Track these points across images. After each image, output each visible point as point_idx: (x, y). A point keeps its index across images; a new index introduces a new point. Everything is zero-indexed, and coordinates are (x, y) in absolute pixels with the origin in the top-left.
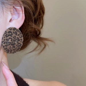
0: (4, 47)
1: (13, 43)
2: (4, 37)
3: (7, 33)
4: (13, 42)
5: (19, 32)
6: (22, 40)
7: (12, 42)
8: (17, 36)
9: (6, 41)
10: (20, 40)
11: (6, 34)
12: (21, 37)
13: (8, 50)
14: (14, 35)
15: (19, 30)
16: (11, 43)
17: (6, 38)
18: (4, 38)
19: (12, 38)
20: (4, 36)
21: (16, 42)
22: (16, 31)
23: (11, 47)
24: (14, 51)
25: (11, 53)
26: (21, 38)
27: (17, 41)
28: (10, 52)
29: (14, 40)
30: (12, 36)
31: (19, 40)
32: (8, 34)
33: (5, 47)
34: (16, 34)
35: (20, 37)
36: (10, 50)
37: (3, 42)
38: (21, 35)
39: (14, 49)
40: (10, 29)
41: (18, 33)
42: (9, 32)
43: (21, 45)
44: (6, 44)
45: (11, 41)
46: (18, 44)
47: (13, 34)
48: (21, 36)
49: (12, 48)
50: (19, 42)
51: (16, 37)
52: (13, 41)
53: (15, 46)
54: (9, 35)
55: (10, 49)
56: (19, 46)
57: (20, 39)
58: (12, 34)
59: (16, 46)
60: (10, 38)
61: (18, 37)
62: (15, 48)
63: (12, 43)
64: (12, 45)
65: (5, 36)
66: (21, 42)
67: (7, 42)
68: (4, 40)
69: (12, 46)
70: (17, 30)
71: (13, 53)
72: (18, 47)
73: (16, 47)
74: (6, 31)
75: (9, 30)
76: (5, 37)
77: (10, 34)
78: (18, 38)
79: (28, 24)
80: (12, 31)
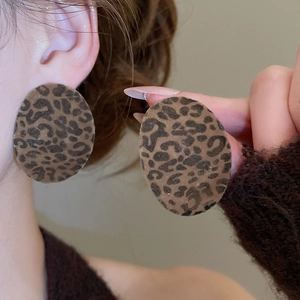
0: (22, 159)
1: (58, 144)
2: (22, 122)
3: (32, 107)
4: (55, 141)
5: (77, 100)
6: (89, 129)
7: (50, 139)
8: (70, 118)
9: (28, 137)
10: (85, 133)
11: (26, 113)
12: (85, 118)
13: (41, 169)
14: (58, 113)
15: (76, 94)
16: (49, 142)
17: (28, 126)
18: (20, 128)
19: (52, 123)
20: (20, 119)
21: (67, 141)
22: (64, 96)
23: (48, 158)
24: (64, 174)
25: (52, 179)
26: (86, 122)
27: (69, 135)
28: (47, 177)
29: (57, 132)
30: (50, 119)
31: (79, 132)
32: (35, 110)
33: (29, 160)
34: (67, 110)
35: (81, 120)
36: (48, 169)
37: (20, 143)
38: (84, 111)
39: (61, 163)
40: (44, 89)
41: (74, 105)
42: (40, 103)
43: (87, 148)
44: (29, 149)
45: (50, 135)
46: (75, 146)
47: (55, 109)
48: (86, 115)
49: (54, 161)
50: (80, 139)
51: (65, 121)
52: (55, 136)
53: (65, 152)
54: (40, 115)
55: (45, 166)
56: (80, 153)
57: (81, 126)
58: (51, 111)
59: (70, 152)
60: (43, 126)
61: (76, 119)
62: (67, 161)
63: (52, 144)
64: (52, 151)
65: (24, 119)
66: (87, 137)
67: (34, 141)
68: (23, 133)
69: (52, 156)
70: (70, 93)
71: (61, 179)
72: (76, 158)
73: (69, 157)
74: (26, 102)
75: (40, 96)
76: (26, 123)
77: (45, 109)
78: (73, 123)
79: (113, 71)
80: (50, 98)
